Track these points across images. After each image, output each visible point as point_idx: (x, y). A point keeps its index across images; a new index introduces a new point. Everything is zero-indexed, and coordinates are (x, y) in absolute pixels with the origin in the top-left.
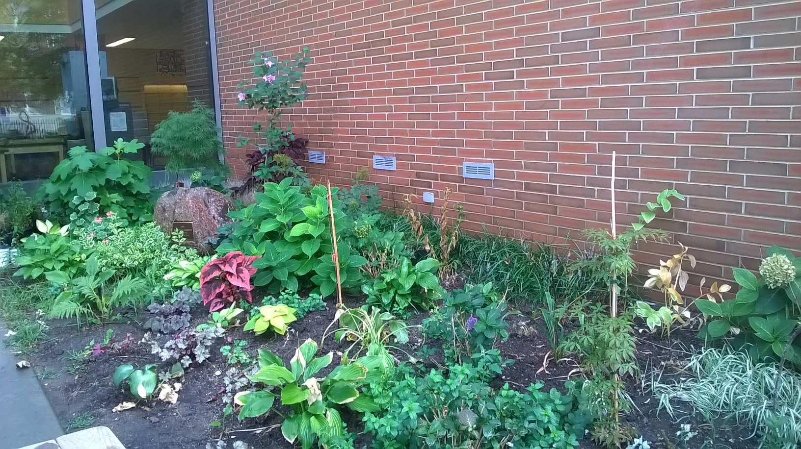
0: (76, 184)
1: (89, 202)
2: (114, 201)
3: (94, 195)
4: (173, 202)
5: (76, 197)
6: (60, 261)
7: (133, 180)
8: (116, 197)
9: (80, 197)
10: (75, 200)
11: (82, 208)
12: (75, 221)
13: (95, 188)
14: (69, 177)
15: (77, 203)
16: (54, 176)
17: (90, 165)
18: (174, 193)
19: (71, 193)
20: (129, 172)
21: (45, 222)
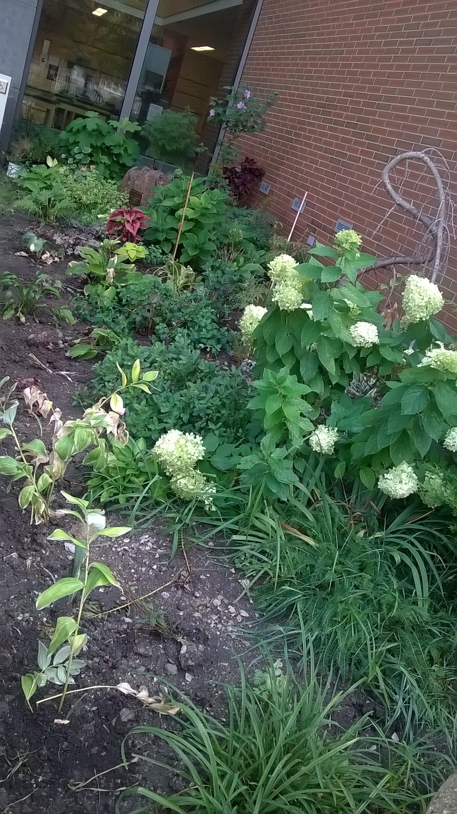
0: (81, 138)
1: (85, 154)
2: (103, 162)
3: (90, 150)
4: (136, 175)
5: (77, 147)
6: (46, 183)
7: (122, 152)
8: (105, 159)
9: (80, 149)
10: (76, 150)
11: (78, 157)
12: (70, 164)
13: (92, 146)
14: (78, 131)
15: (76, 152)
16: (68, 128)
17: (95, 127)
18: (140, 169)
19: (76, 143)
20: (123, 146)
21: (53, 159)
